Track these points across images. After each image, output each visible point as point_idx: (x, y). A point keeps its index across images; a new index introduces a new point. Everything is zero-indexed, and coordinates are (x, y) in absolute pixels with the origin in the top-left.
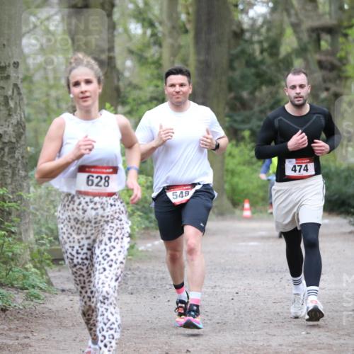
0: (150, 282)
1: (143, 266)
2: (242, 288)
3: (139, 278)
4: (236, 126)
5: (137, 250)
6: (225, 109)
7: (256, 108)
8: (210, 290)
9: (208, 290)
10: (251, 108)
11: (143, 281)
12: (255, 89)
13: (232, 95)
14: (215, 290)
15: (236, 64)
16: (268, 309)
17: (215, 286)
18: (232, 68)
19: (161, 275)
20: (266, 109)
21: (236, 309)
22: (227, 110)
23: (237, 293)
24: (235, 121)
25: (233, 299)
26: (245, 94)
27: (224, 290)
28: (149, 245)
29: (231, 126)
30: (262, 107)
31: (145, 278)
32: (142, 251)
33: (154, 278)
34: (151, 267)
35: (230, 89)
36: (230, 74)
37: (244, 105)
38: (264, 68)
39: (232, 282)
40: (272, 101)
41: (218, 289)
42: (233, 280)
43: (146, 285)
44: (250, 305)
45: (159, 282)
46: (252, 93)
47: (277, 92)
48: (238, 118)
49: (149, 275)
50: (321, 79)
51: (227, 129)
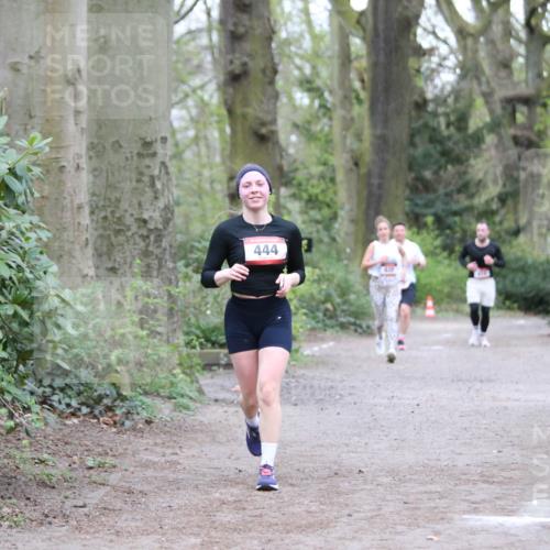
0: (317, 391)
1: (309, 373)
2: (424, 399)
3: (305, 387)
4: (417, 210)
5: (302, 354)
6: (405, 191)
7: (441, 191)
8: (385, 401)
9: (383, 402)
10: (435, 191)
11: (309, 391)
12: (440, 168)
13: (413, 175)
14: (393, 402)
15: (417, 140)
16: (454, 423)
17: (393, 397)
18: (412, 144)
19: (330, 384)
20: (452, 191)
21: (417, 424)
22: (407, 192)
23: (418, 405)
24: (417, 205)
25: (413, 412)
26: (428, 174)
27: (402, 401)
28: (316, 349)
29: (412, 212)
30: (448, 190)
31: (311, 387)
32: (308, 356)
33: (322, 385)
34: (318, 374)
35: (410, 168)
36: (411, 151)
37: (427, 187)
38: (450, 144)
39: (412, 392)
40: (460, 183)
41: (395, 400)
42: (413, 389)
43: (313, 394)
44: (433, 418)
45: (327, 392)
46: (436, 173)
47: (465, 173)
48: (420, 202)
49: (316, 383)
50: (516, 157)
51: (407, 215)
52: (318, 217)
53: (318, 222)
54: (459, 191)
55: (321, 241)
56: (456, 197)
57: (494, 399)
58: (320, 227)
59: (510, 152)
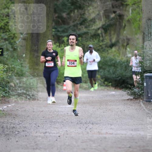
0: (6, 130)
2: (63, 133)
4: (59, 34)
6: (52, 24)
7: (72, 24)
8: (42, 135)
9: (41, 135)
10: (68, 24)
12: (71, 11)
13: (57, 15)
14: (46, 135)
16: (78, 146)
17: (46, 132)
19: (12, 125)
20: (77, 24)
21: (59, 147)
22: (54, 24)
23: (59, 136)
24: (58, 31)
25: (57, 140)
26: (64, 15)
27: (51, 134)
28: (5, 107)
29: (56, 34)
30: (75, 23)
31: (2, 127)
33: (8, 127)
34: (6, 120)
35: (55, 11)
36: (55, 2)
39: (56, 129)
41: (47, 134)
42: (57, 128)
43: (3, 131)
44: (67, 144)
45: (11, 130)
46: (68, 14)
47: (84, 14)
48: (60, 29)
49: (5, 125)
50: (111, 6)
51: (54, 36)
52: (6, 37)
53: (6, 40)
54: (81, 24)
55: (8, 50)
56: (79, 27)
57: (99, 133)
58: (7, 42)
59: (108, 3)
